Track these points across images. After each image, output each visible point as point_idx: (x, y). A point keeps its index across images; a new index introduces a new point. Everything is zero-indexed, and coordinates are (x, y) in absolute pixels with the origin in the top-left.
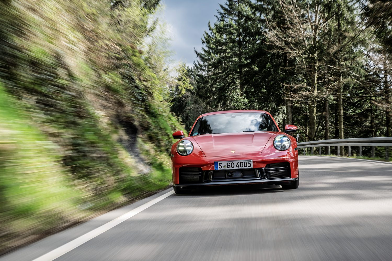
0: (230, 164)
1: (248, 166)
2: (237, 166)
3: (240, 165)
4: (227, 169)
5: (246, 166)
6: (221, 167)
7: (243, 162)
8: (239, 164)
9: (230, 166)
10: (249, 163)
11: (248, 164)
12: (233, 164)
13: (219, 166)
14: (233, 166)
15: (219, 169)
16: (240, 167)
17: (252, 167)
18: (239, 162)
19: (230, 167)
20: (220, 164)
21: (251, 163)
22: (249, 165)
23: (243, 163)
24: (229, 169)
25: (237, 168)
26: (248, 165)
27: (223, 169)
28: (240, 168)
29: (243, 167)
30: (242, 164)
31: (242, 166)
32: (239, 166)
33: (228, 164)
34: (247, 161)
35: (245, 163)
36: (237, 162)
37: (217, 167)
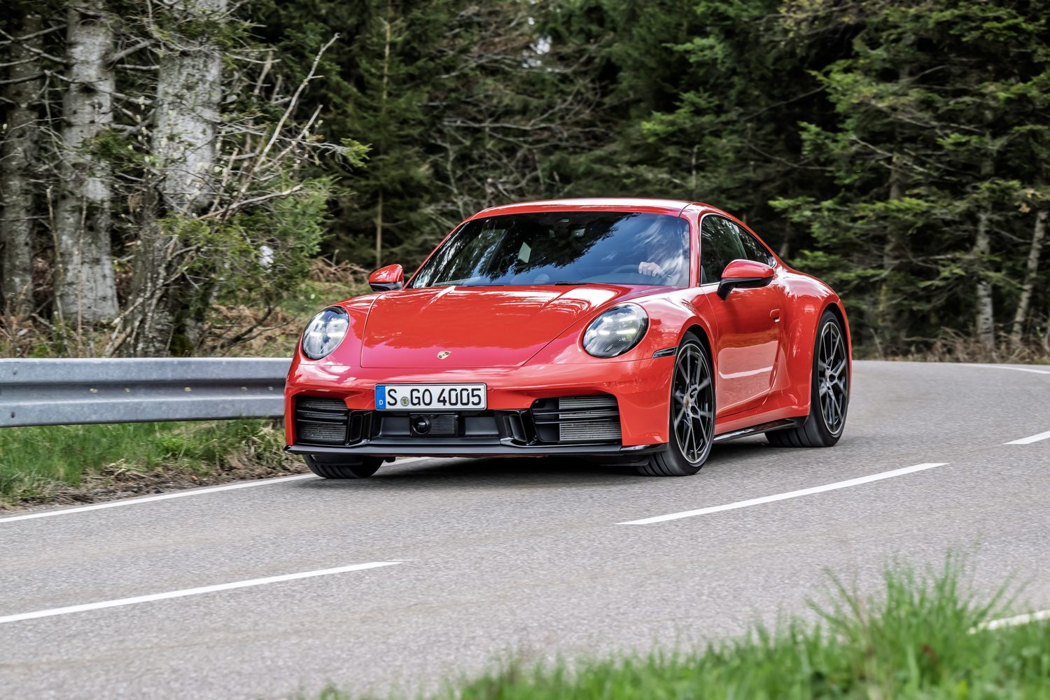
0: (420, 395)
1: (473, 403)
2: (439, 401)
3: (447, 399)
4: (410, 407)
5: (465, 401)
6: (392, 401)
7: (459, 388)
8: (446, 394)
9: (418, 398)
10: (475, 393)
11: (473, 396)
12: (427, 393)
13: (388, 399)
14: (427, 401)
15: (388, 407)
16: (447, 404)
17: (483, 406)
18: (447, 388)
19: (419, 403)
20: (392, 393)
21: (482, 393)
22: (476, 400)
23: (459, 391)
24: (417, 407)
25: (440, 406)
26: (472, 399)
27: (399, 406)
28: (448, 406)
29: (456, 404)
30: (453, 393)
31: (453, 401)
32: (444, 401)
33: (415, 394)
34: (470, 388)
35: (465, 393)
36: (440, 388)
37: (384, 399)
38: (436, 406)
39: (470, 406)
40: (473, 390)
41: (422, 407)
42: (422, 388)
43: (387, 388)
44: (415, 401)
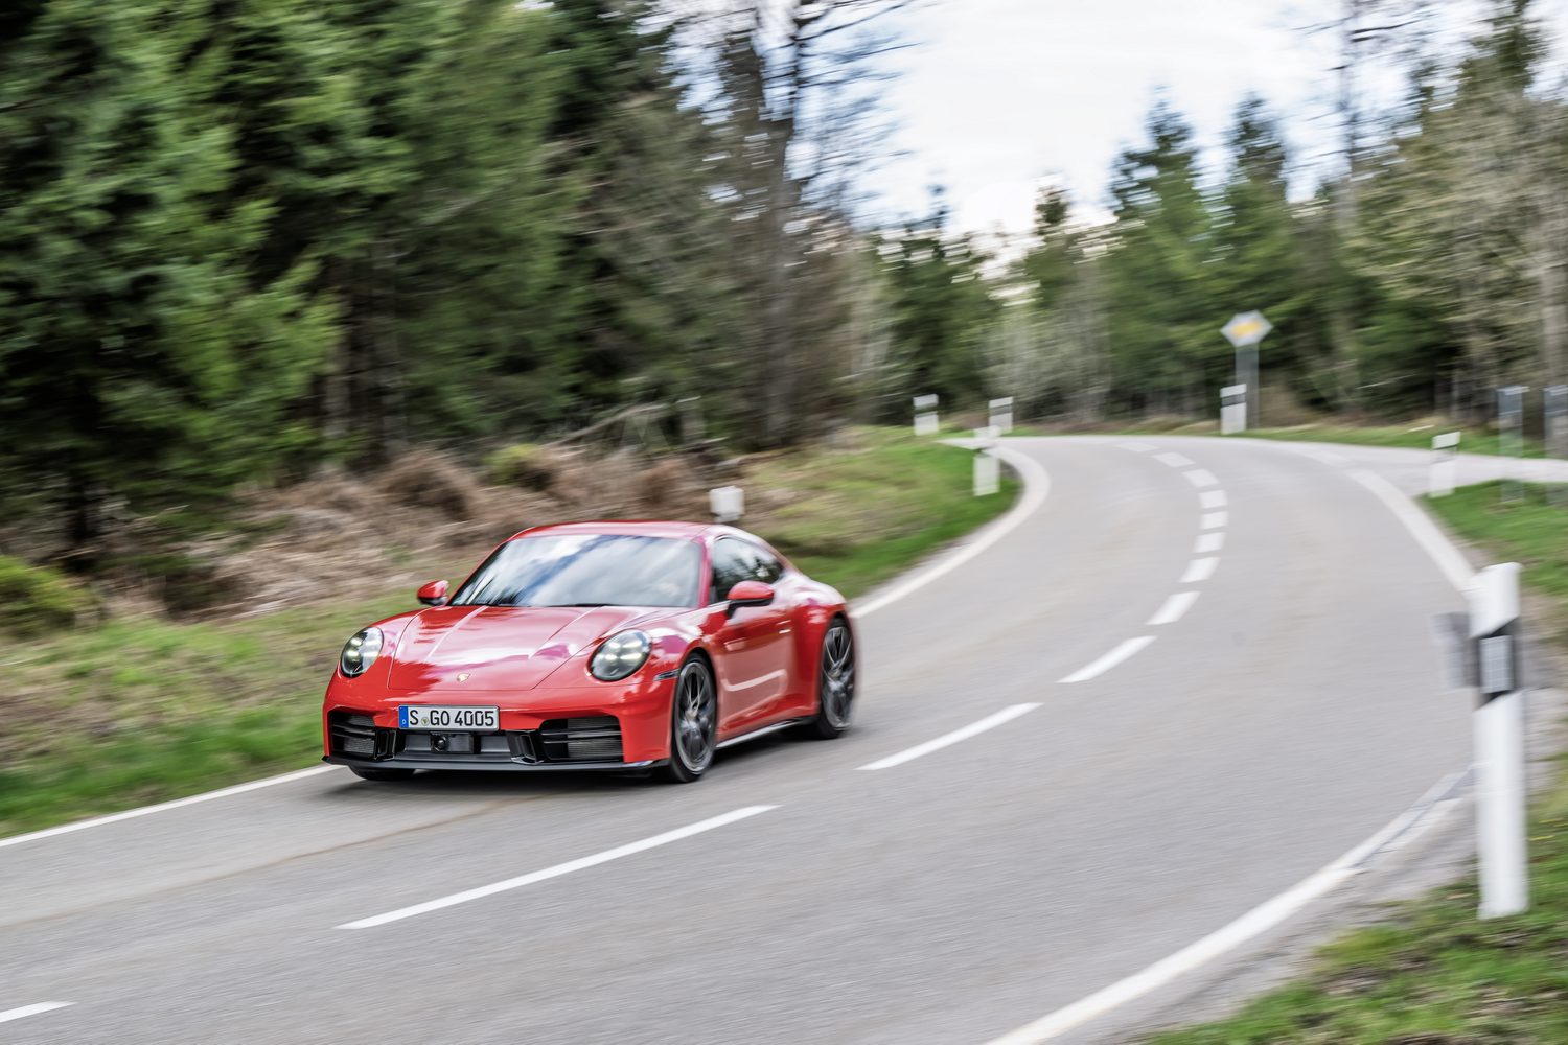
0: (439, 716)
1: (487, 725)
2: (456, 722)
3: (463, 720)
4: (430, 726)
5: (479, 722)
6: (415, 721)
7: (474, 710)
8: (462, 716)
9: (437, 719)
10: (489, 715)
11: (487, 717)
12: (445, 715)
13: (410, 719)
14: (445, 721)
15: (410, 726)
16: (463, 724)
17: (495, 727)
18: (463, 710)
19: (438, 723)
20: (414, 714)
21: (495, 715)
22: (489, 721)
23: (474, 713)
24: (436, 727)
25: (457, 726)
26: (485, 721)
27: (420, 726)
28: (464, 727)
29: (471, 725)
30: (469, 715)
31: (469, 722)
32: (460, 722)
33: (435, 715)
34: (484, 710)
35: (479, 715)
36: (456, 710)
37: (407, 719)
38: (453, 726)
39: (484, 727)
40: (486, 712)
41: (441, 727)
42: (440, 710)
43: (410, 709)
44: (435, 721)
